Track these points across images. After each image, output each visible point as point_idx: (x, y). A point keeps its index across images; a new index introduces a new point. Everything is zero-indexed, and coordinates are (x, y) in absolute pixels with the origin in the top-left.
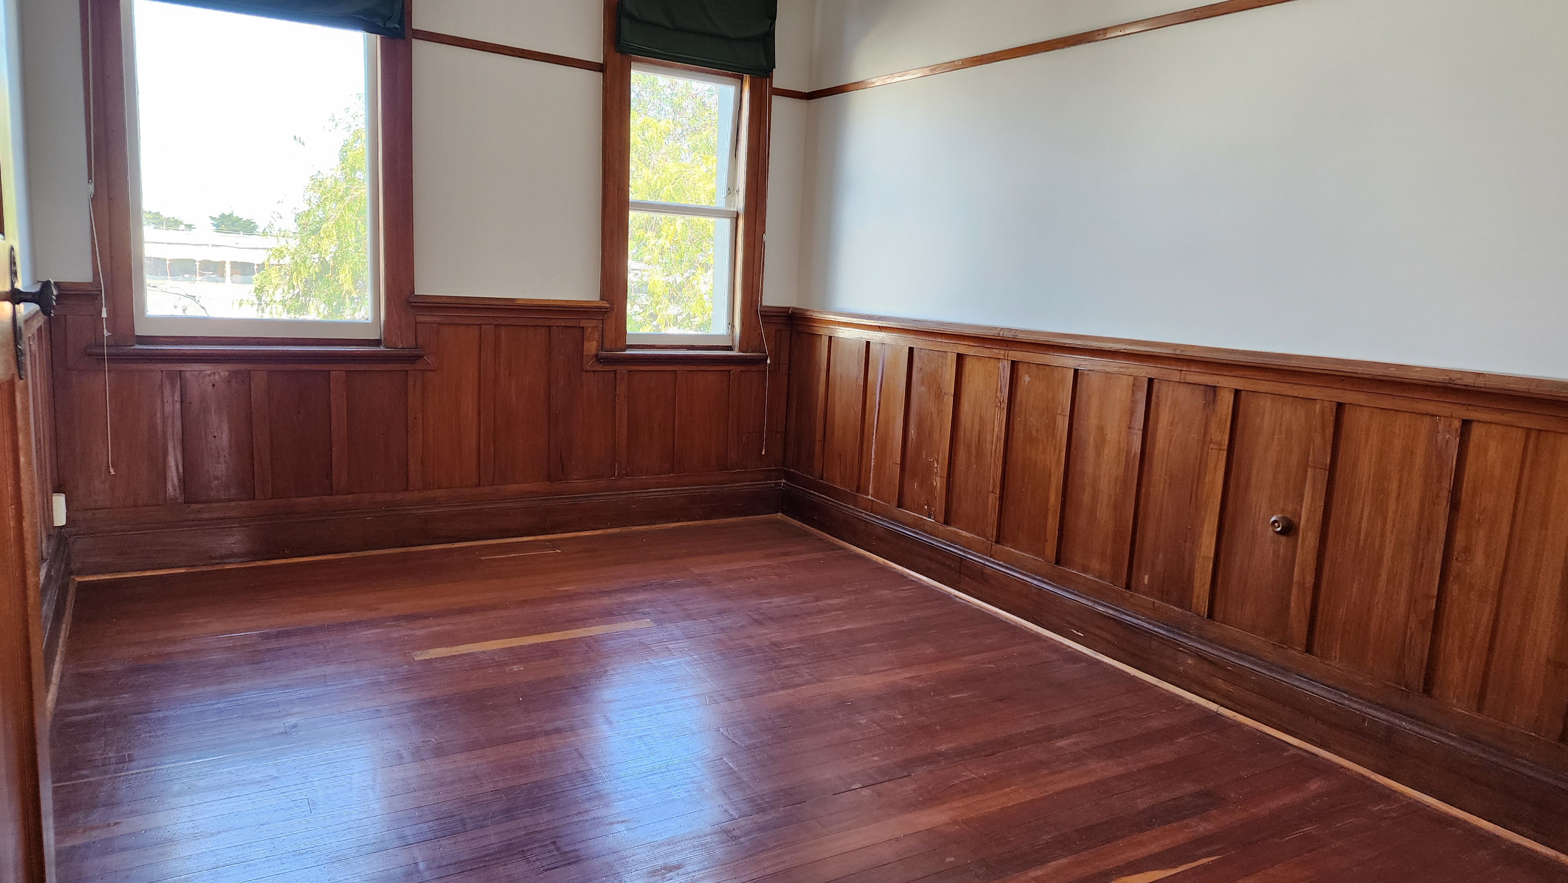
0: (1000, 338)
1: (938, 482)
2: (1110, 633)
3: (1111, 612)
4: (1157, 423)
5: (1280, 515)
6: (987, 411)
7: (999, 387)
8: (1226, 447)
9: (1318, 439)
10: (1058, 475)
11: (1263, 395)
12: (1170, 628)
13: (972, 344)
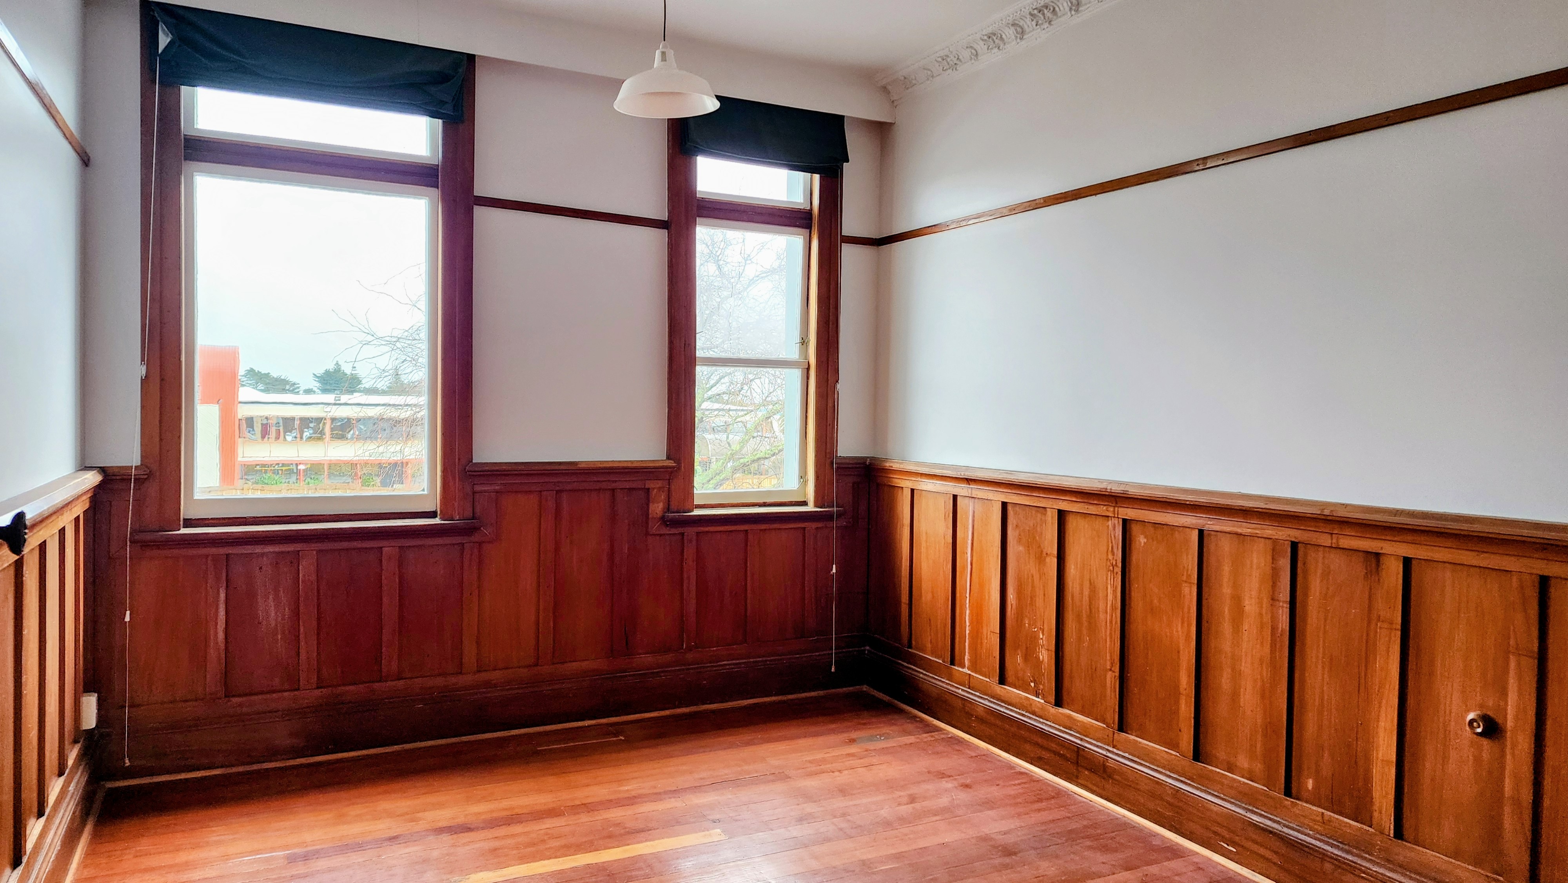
0: (1107, 493)
1: (1045, 656)
2: (1270, 850)
3: (1269, 823)
4: (1306, 595)
5: (1478, 712)
6: (1097, 575)
7: (1110, 548)
8: (1399, 627)
9: (1519, 618)
10: (1189, 652)
11: (1441, 565)
12: (1346, 847)
13: (1074, 499)
